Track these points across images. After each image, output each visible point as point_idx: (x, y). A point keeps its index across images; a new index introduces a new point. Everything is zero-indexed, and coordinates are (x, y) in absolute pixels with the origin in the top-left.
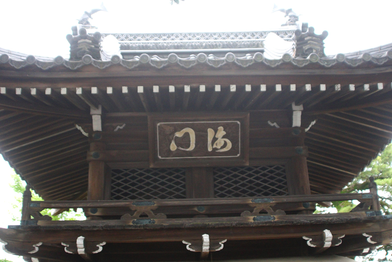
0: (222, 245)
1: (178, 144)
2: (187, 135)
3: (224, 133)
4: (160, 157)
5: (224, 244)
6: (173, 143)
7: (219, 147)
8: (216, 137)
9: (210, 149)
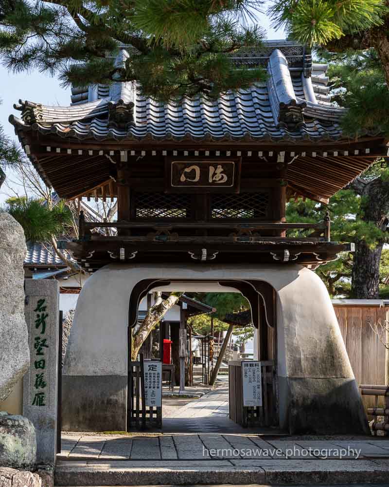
0: (215, 256)
1: (186, 176)
2: (194, 170)
3: (222, 170)
4: (172, 185)
5: (216, 255)
6: (183, 176)
7: (217, 179)
8: (216, 172)
9: (210, 181)
